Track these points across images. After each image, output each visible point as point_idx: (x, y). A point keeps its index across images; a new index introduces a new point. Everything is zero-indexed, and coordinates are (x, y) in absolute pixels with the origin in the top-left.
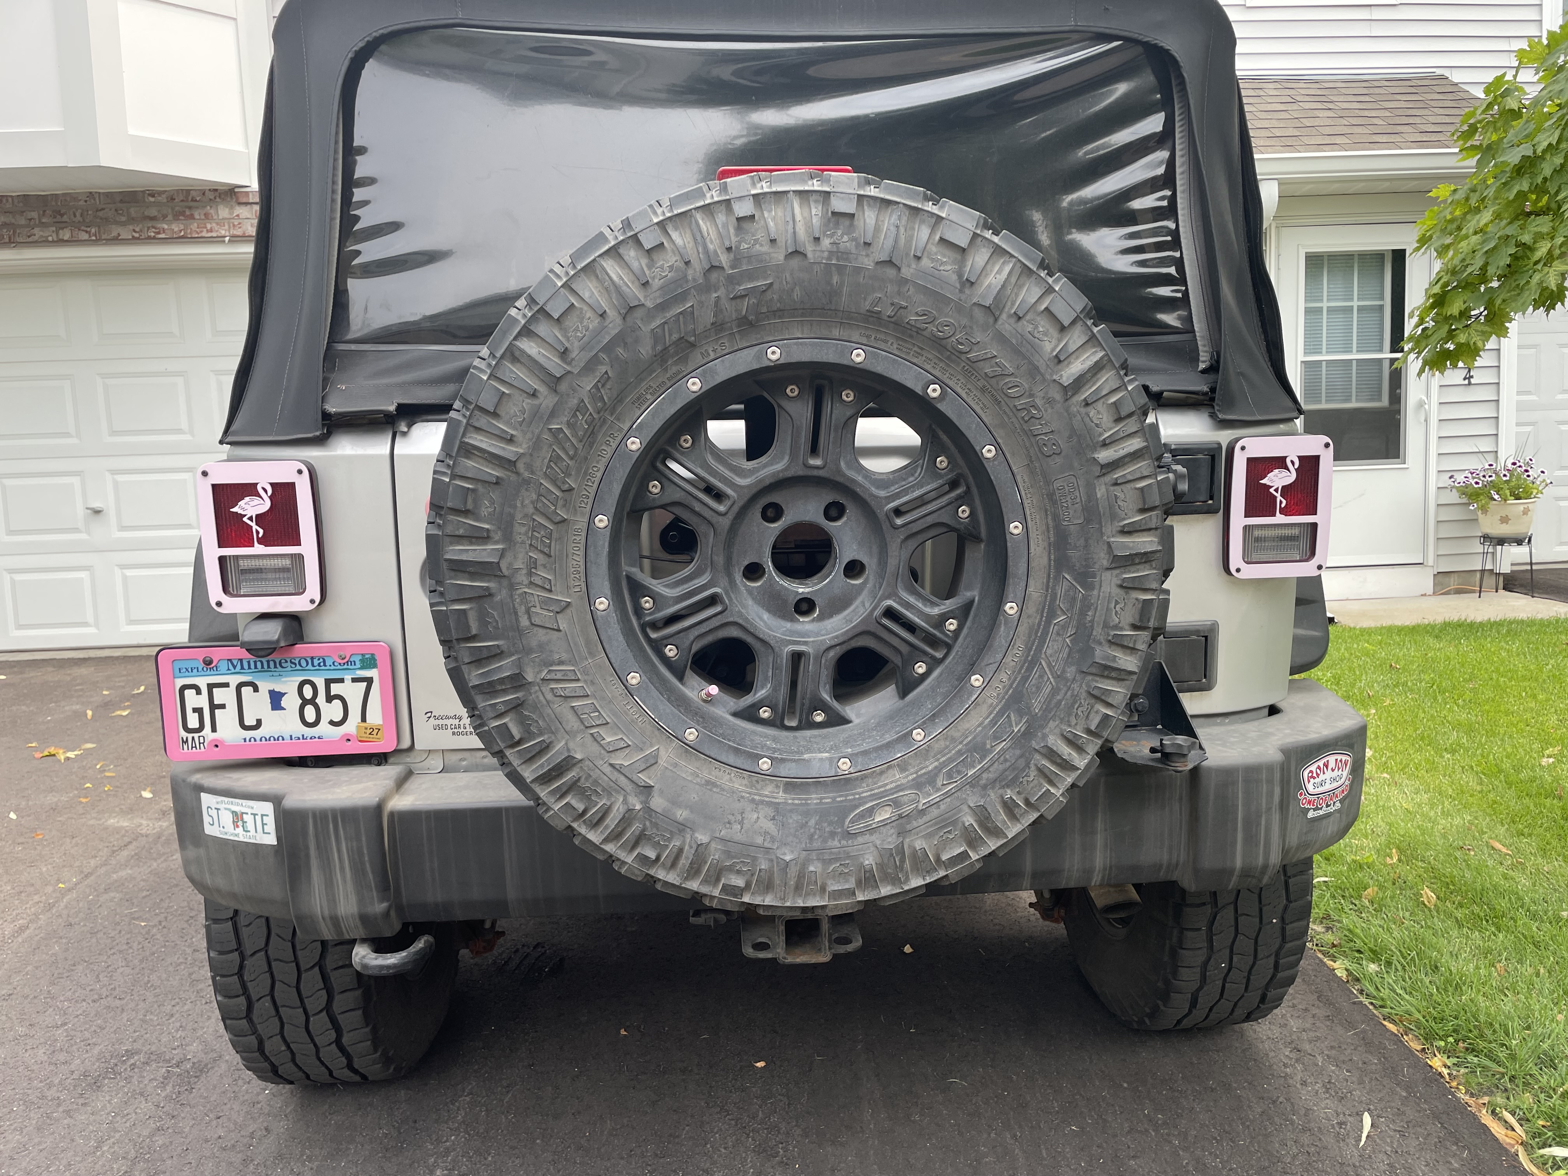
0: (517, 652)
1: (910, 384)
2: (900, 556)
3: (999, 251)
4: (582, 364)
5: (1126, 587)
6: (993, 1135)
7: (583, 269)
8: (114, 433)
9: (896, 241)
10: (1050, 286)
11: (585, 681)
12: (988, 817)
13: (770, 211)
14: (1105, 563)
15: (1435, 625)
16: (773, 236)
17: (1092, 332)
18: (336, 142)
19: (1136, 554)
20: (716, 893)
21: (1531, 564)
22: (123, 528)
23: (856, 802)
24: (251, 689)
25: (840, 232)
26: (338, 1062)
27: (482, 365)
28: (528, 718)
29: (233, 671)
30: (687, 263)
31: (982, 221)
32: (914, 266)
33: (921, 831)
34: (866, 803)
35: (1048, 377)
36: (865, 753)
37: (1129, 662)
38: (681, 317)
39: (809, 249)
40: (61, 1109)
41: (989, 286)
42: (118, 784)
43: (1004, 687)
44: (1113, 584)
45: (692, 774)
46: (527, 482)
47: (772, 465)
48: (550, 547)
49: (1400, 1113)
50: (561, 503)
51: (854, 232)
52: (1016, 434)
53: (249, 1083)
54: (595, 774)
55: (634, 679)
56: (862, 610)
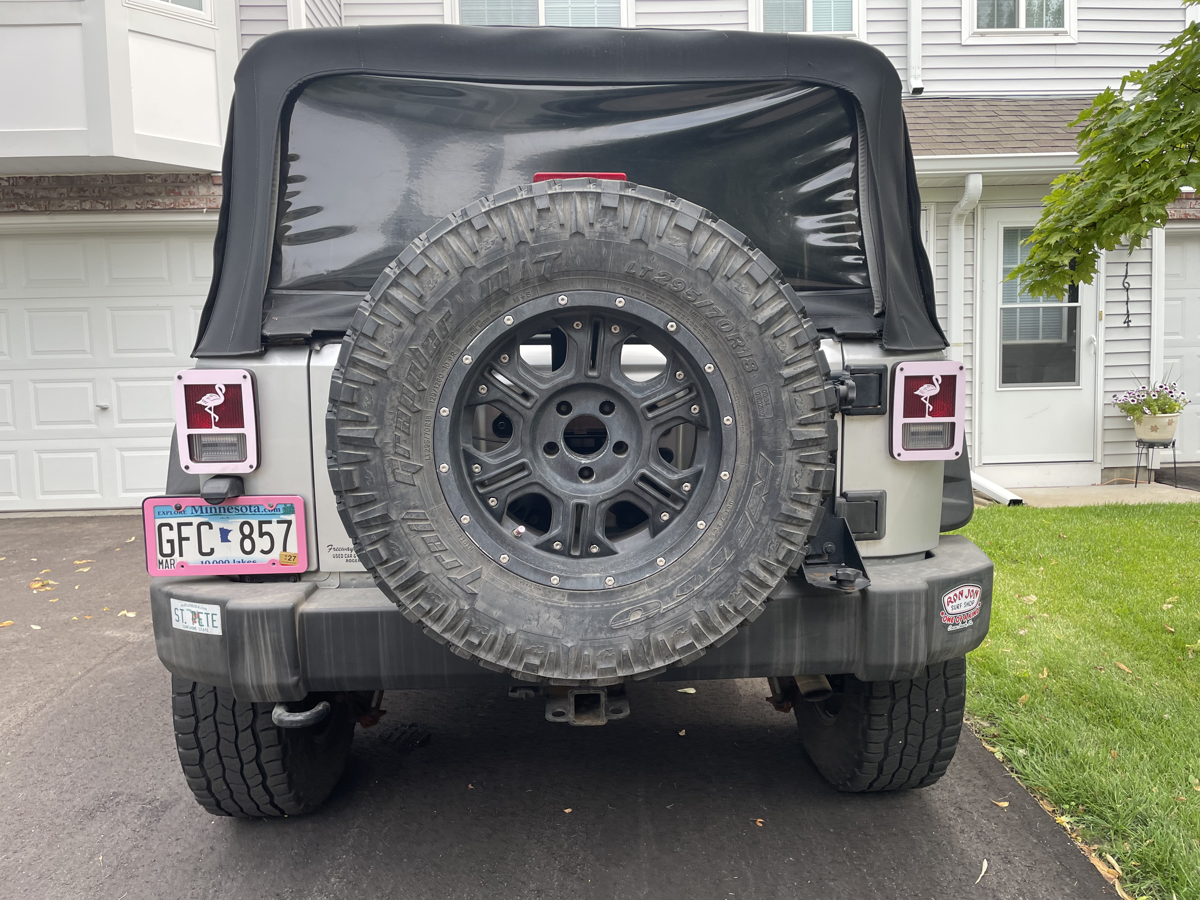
0: (385, 500)
1: (655, 322)
2: (651, 439)
3: (715, 233)
4: (433, 306)
5: (803, 462)
6: (732, 863)
7: (435, 242)
8: (118, 351)
9: (645, 226)
10: (750, 257)
11: (432, 520)
12: (708, 620)
13: (560, 205)
14: (788, 445)
15: (1098, 507)
16: (562, 222)
17: (779, 288)
18: (276, 152)
19: (810, 440)
20: (520, 669)
21: (1175, 463)
22: (123, 421)
23: (618, 608)
24: (207, 527)
25: (607, 220)
26: (263, 799)
27: (366, 305)
28: (393, 545)
29: (195, 514)
30: (504, 239)
31: (704, 213)
32: (657, 243)
33: (662, 628)
34: (624, 608)
35: (748, 318)
36: (624, 574)
37: (806, 514)
38: (500, 274)
39: (587, 231)
40: (65, 832)
41: (708, 256)
42: (113, 606)
43: (720, 529)
44: (794, 460)
45: (505, 586)
46: (394, 384)
47: (563, 375)
48: (409, 429)
49: (1031, 854)
50: (417, 399)
51: (617, 219)
52: (728, 357)
53: (200, 816)
54: (437, 584)
55: (466, 519)
56: (624, 476)
